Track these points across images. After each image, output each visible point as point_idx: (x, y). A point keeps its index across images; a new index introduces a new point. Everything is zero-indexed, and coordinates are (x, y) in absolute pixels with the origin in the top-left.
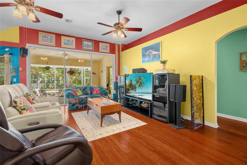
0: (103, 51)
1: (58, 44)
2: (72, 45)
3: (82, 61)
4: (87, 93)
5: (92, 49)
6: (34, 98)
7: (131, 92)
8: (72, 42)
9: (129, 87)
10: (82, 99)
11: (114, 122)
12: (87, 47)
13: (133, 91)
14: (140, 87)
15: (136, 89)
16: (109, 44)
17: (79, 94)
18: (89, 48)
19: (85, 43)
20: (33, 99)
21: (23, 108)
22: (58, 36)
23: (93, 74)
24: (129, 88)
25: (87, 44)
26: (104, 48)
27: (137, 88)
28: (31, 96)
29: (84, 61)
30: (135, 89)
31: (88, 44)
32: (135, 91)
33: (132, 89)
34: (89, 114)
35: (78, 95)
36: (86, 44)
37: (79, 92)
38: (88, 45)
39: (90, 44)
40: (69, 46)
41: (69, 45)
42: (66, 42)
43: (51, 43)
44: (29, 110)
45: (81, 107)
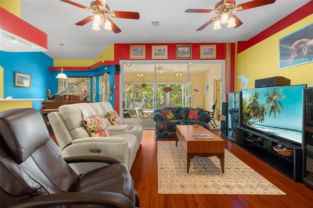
0: (206, 56)
1: (149, 56)
2: (164, 55)
3: (181, 75)
4: (180, 117)
5: (189, 56)
6: (115, 118)
7: (252, 123)
8: (164, 51)
9: (249, 110)
10: (172, 124)
11: (212, 170)
12: (182, 54)
13: (257, 120)
14: (273, 113)
15: (263, 117)
16: (216, 45)
17: (170, 117)
18: (186, 55)
19: (180, 49)
20: (113, 120)
21: (92, 130)
22: (149, 46)
23: (195, 91)
24: (250, 112)
25: (182, 50)
26: (207, 53)
27: (266, 113)
28: (112, 116)
29: (182, 75)
30: (261, 117)
31: (185, 50)
32: (262, 120)
33: (256, 115)
34: (178, 147)
35: (169, 118)
36: (181, 51)
37: (170, 115)
38: (184, 52)
39: (187, 49)
40: (161, 56)
41: (161, 55)
42: (157, 52)
43: (141, 56)
44: (99, 132)
45: (171, 134)
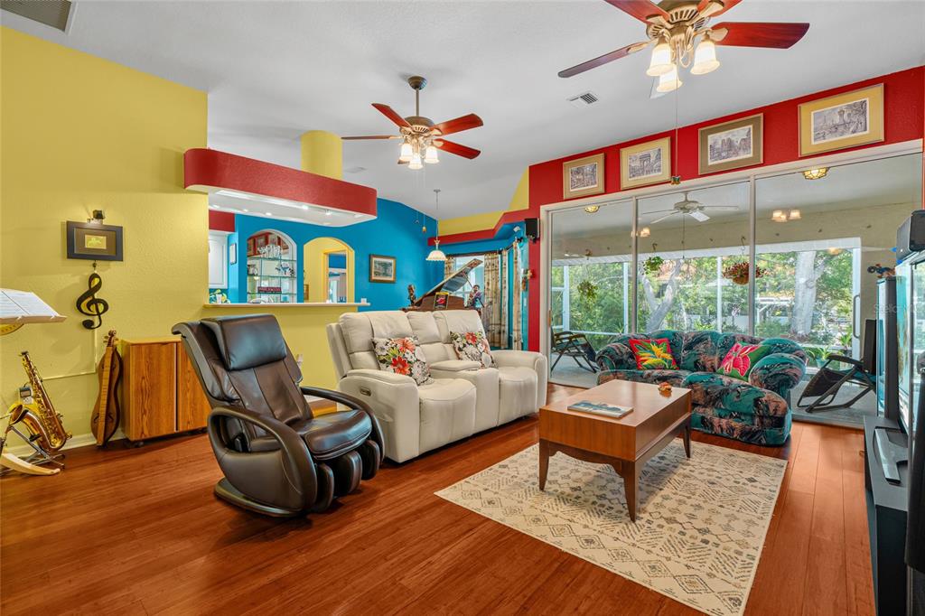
0: (833, 140)
1: (612, 182)
2: (659, 170)
3: (795, 214)
4: (696, 363)
5: (751, 155)
8: (658, 157)
12: (724, 154)
16: (883, 84)
17: (651, 361)
18: (737, 154)
19: (716, 139)
21: (382, 358)
22: (611, 156)
25: (723, 141)
26: (836, 127)
29: (801, 215)
31: (733, 139)
35: (645, 363)
36: (718, 146)
37: (653, 352)
38: (730, 144)
39: (740, 134)
40: (648, 175)
41: (648, 172)
42: (637, 164)
43: (592, 184)
